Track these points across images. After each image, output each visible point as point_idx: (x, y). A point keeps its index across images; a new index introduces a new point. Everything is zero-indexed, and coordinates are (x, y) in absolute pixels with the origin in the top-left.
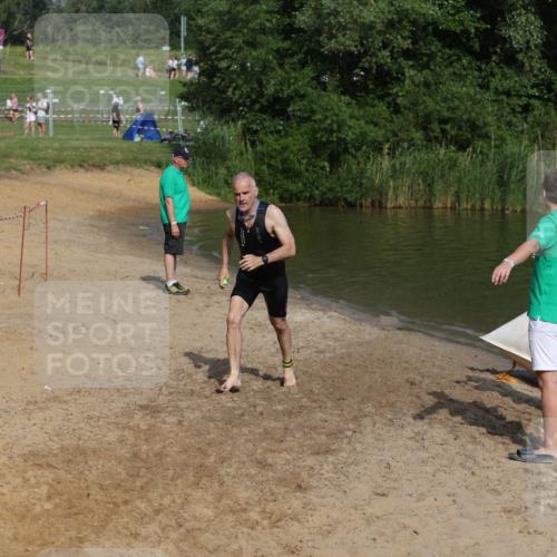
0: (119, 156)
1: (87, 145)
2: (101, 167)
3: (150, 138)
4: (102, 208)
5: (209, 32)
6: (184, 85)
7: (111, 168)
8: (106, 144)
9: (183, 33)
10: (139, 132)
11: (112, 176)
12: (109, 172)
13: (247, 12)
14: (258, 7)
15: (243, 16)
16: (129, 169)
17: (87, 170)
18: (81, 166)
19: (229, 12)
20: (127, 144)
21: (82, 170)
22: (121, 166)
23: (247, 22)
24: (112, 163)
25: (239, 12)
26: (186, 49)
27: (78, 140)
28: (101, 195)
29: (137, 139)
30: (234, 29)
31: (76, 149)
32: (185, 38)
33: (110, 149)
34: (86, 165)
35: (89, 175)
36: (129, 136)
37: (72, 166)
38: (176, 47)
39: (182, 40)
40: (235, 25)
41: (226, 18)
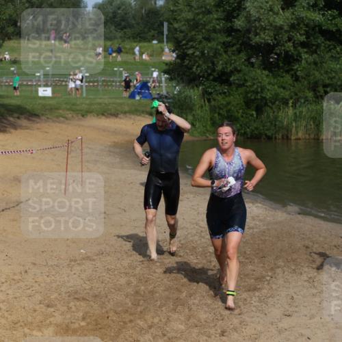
0: (127, 109)
1: (106, 101)
2: (115, 115)
3: (145, 97)
4: (116, 140)
5: (181, 32)
6: (167, 64)
7: (121, 116)
8: (118, 101)
9: (166, 32)
10: (139, 93)
11: (122, 121)
12: (121, 118)
13: (205, 19)
14: (211, 16)
15: (202, 22)
16: (133, 117)
17: (107, 117)
18: (103, 115)
19: (194, 19)
20: (131, 101)
21: (103, 117)
22: (128, 115)
23: (205, 25)
24: (122, 113)
25: (199, 19)
26: (167, 42)
27: (101, 98)
28: (115, 132)
29: (138, 98)
30: (197, 30)
31: (100, 104)
32: (167, 36)
33: (121, 104)
34: (106, 114)
35: (108, 120)
36: (132, 96)
37: (98, 115)
38: (161, 41)
39: (165, 36)
40: (197, 28)
41: (191, 23)
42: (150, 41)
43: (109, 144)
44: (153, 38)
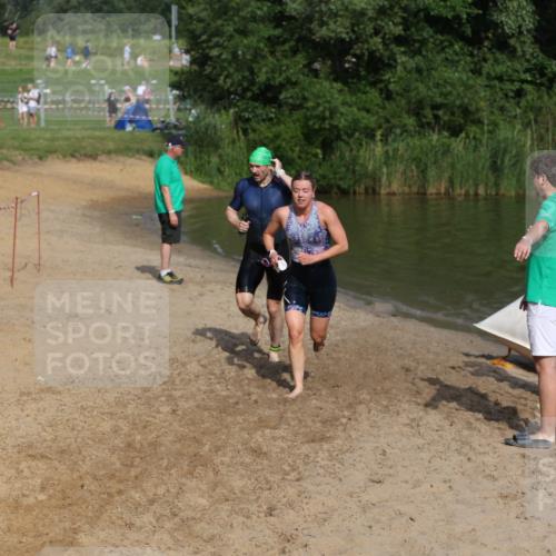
0: (111, 146)
1: (78, 135)
2: (93, 157)
3: (142, 127)
4: (95, 198)
5: (200, 20)
6: (176, 73)
7: (103, 157)
8: (97, 133)
9: (174, 22)
10: (131, 121)
11: (104, 165)
12: (101, 161)
15: (233, 4)
16: (121, 159)
17: (79, 160)
18: (73, 156)
20: (118, 134)
21: (74, 160)
22: (113, 156)
23: (238, 10)
24: (104, 152)
26: (177, 38)
27: (69, 130)
28: (93, 185)
29: (129, 128)
30: (225, 17)
31: (67, 139)
32: (176, 27)
33: (102, 139)
34: (77, 154)
35: (81, 165)
36: (120, 126)
37: (64, 156)
39: (173, 28)
40: (225, 14)
41: (216, 7)
43: (84, 203)
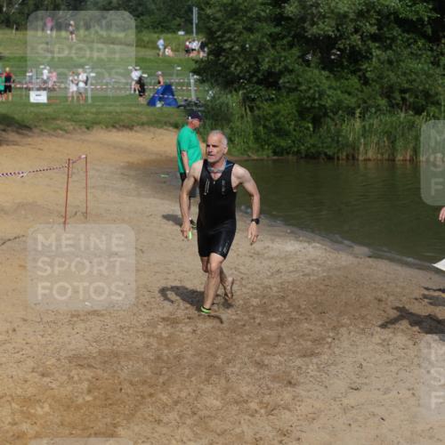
0: (144, 119)
1: (118, 110)
2: (130, 127)
3: (169, 104)
4: (131, 160)
5: (216, 20)
6: (196, 62)
7: (138, 128)
8: (133, 109)
9: (195, 21)
10: (160, 99)
11: (139, 135)
12: (136, 131)
13: (246, 4)
15: (242, 7)
16: (152, 129)
17: (118, 130)
18: (114, 127)
19: (231, 4)
20: (150, 109)
21: (114, 130)
22: (146, 127)
23: (246, 12)
24: (138, 125)
25: (239, 4)
26: (197, 33)
27: (110, 106)
28: (130, 150)
29: (159, 105)
30: (235, 17)
31: (110, 113)
32: (197, 25)
33: (137, 113)
34: (117, 126)
35: (120, 134)
36: (152, 103)
37: (107, 127)
38: (188, 32)
39: (194, 26)
40: (236, 14)
41: (229, 9)
42: (175, 32)
43: (122, 164)
44: (179, 27)
